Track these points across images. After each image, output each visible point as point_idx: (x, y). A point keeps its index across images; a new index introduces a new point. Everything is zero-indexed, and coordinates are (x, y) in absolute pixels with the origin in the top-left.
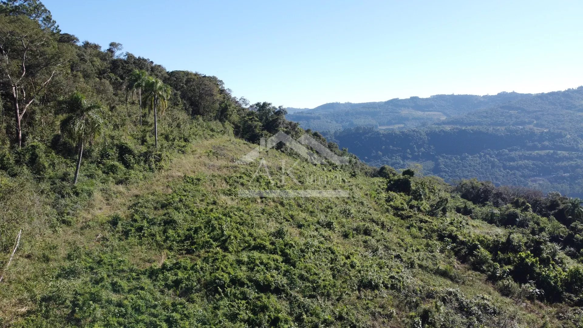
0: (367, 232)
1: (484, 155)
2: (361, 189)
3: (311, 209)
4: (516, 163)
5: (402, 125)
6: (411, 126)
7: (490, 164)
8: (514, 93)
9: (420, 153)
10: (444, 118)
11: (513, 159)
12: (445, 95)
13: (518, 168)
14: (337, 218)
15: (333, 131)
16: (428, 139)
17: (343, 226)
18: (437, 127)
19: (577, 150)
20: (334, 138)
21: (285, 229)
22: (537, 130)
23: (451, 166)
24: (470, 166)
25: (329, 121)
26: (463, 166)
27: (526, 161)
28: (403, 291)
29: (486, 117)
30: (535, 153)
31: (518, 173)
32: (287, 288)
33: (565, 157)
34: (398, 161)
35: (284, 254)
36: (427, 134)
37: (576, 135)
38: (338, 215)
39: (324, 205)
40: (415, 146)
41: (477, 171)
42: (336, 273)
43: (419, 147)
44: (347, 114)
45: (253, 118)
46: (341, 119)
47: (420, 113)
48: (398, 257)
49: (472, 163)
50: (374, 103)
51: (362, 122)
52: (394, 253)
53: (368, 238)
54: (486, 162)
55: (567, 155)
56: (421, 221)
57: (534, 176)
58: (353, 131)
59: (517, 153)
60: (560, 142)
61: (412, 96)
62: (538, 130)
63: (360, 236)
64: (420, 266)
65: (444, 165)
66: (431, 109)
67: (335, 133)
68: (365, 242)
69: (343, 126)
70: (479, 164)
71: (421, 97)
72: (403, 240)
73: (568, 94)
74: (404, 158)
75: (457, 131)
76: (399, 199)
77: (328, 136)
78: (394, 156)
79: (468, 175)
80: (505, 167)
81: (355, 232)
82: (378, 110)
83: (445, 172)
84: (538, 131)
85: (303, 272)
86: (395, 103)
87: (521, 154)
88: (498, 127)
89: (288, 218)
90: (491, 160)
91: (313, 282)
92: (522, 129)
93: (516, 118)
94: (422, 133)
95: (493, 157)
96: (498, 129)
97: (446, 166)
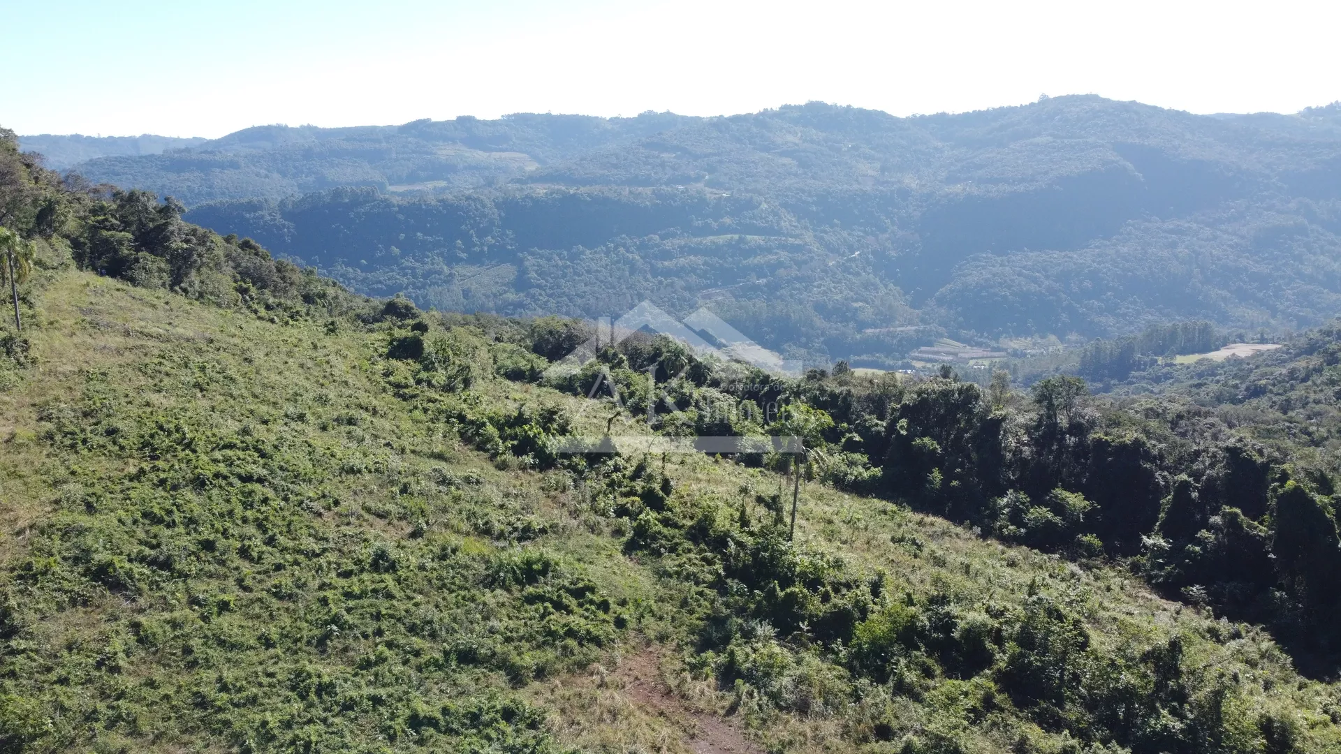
0: (351, 421)
1: (616, 248)
2: (345, 357)
3: (272, 400)
4: (674, 261)
5: (443, 184)
6: (464, 185)
7: (627, 268)
8: (668, 113)
9: (486, 249)
10: (532, 167)
11: (667, 255)
12: (532, 115)
13: (679, 272)
14: (310, 408)
15: (275, 199)
16: (500, 215)
17: (320, 417)
18: (518, 189)
19: (779, 233)
20: (278, 216)
21: (251, 426)
22: (710, 194)
23: (550, 274)
24: (589, 272)
25: (263, 172)
26: (575, 273)
27: (692, 257)
28: (386, 473)
29: (616, 166)
30: (708, 240)
31: (679, 283)
32: (269, 478)
33: (760, 247)
34: (437, 267)
35: (257, 450)
36: (497, 205)
37: (777, 204)
38: (310, 403)
39: (291, 392)
40: (472, 231)
41: (602, 282)
42: (316, 463)
43: (482, 233)
44: (308, 154)
45: (106, 220)
46: (295, 167)
47: (479, 156)
48: (388, 445)
49: (593, 266)
50: (373, 129)
51: (347, 175)
52: (384, 442)
53: (352, 428)
54: (618, 262)
55: (762, 242)
56: (430, 401)
57: (707, 287)
58: (327, 200)
59: (676, 241)
60: (750, 218)
61: (462, 114)
62: (712, 193)
63: (342, 427)
64: (413, 452)
65: (536, 272)
66: (505, 146)
67: (282, 204)
68: (349, 433)
69: (299, 186)
70: (606, 268)
71: (480, 117)
72: (398, 427)
73: (763, 121)
74: (452, 260)
75: (561, 196)
76: (403, 369)
77: (265, 213)
78: (428, 257)
79: (585, 292)
80: (655, 272)
81: (335, 423)
82: (384, 145)
83: (539, 286)
84: (713, 196)
85: (282, 464)
86: (421, 129)
87: (683, 243)
88: (640, 189)
89: (247, 413)
90: (628, 258)
91: (293, 471)
92: (682, 192)
93: (673, 168)
94: (488, 203)
95: (632, 253)
96: (640, 193)
97: (541, 274)
